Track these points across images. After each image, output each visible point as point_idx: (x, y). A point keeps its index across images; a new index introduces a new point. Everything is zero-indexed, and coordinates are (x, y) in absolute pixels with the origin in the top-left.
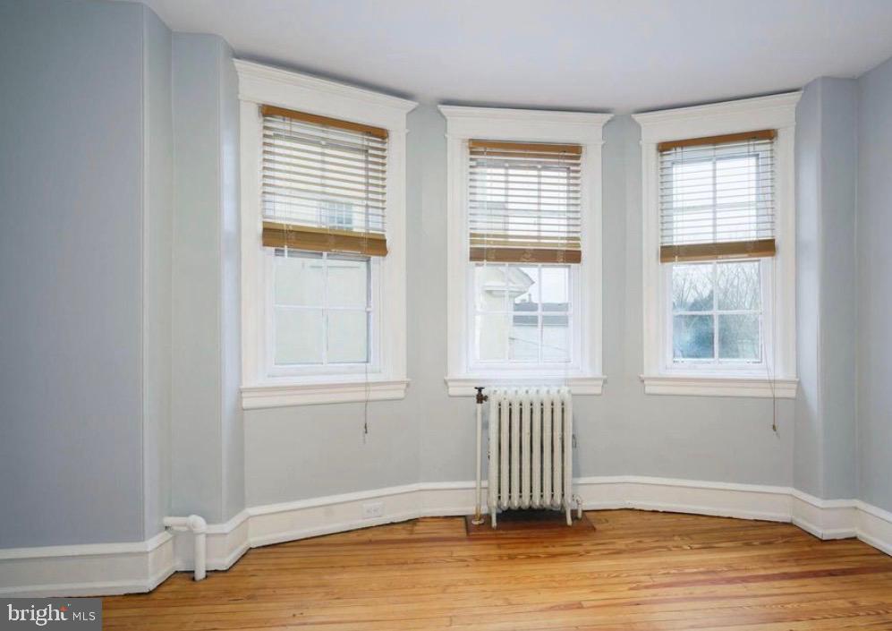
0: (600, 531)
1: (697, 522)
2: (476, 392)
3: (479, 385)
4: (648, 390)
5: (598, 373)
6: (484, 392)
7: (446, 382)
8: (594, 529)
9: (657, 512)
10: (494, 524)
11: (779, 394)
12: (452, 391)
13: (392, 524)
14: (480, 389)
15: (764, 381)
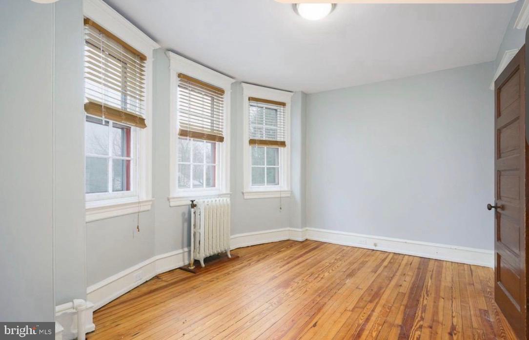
0: (242, 257)
1: (264, 247)
2: (191, 203)
3: (193, 199)
4: (245, 197)
5: (228, 192)
6: (195, 203)
7: (168, 199)
8: (238, 257)
9: (248, 247)
10: (203, 265)
11: (283, 195)
12: (172, 204)
13: (147, 281)
14: (192, 201)
15: (278, 191)
